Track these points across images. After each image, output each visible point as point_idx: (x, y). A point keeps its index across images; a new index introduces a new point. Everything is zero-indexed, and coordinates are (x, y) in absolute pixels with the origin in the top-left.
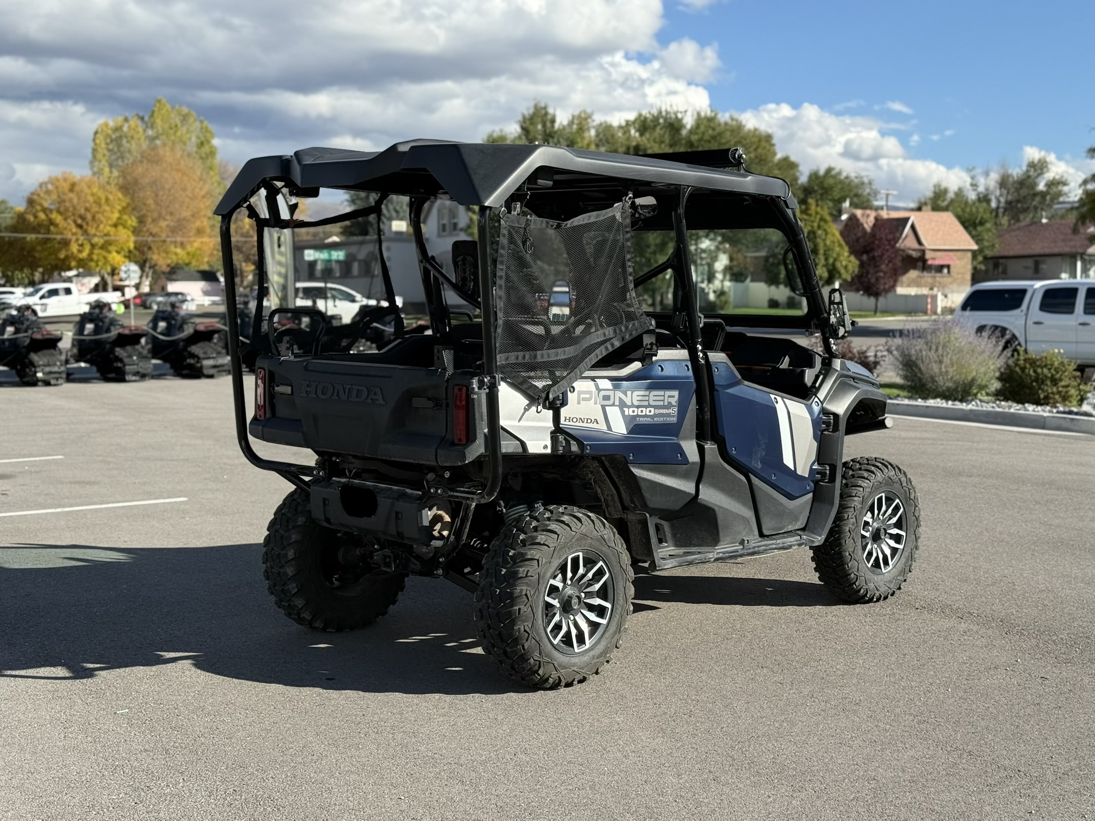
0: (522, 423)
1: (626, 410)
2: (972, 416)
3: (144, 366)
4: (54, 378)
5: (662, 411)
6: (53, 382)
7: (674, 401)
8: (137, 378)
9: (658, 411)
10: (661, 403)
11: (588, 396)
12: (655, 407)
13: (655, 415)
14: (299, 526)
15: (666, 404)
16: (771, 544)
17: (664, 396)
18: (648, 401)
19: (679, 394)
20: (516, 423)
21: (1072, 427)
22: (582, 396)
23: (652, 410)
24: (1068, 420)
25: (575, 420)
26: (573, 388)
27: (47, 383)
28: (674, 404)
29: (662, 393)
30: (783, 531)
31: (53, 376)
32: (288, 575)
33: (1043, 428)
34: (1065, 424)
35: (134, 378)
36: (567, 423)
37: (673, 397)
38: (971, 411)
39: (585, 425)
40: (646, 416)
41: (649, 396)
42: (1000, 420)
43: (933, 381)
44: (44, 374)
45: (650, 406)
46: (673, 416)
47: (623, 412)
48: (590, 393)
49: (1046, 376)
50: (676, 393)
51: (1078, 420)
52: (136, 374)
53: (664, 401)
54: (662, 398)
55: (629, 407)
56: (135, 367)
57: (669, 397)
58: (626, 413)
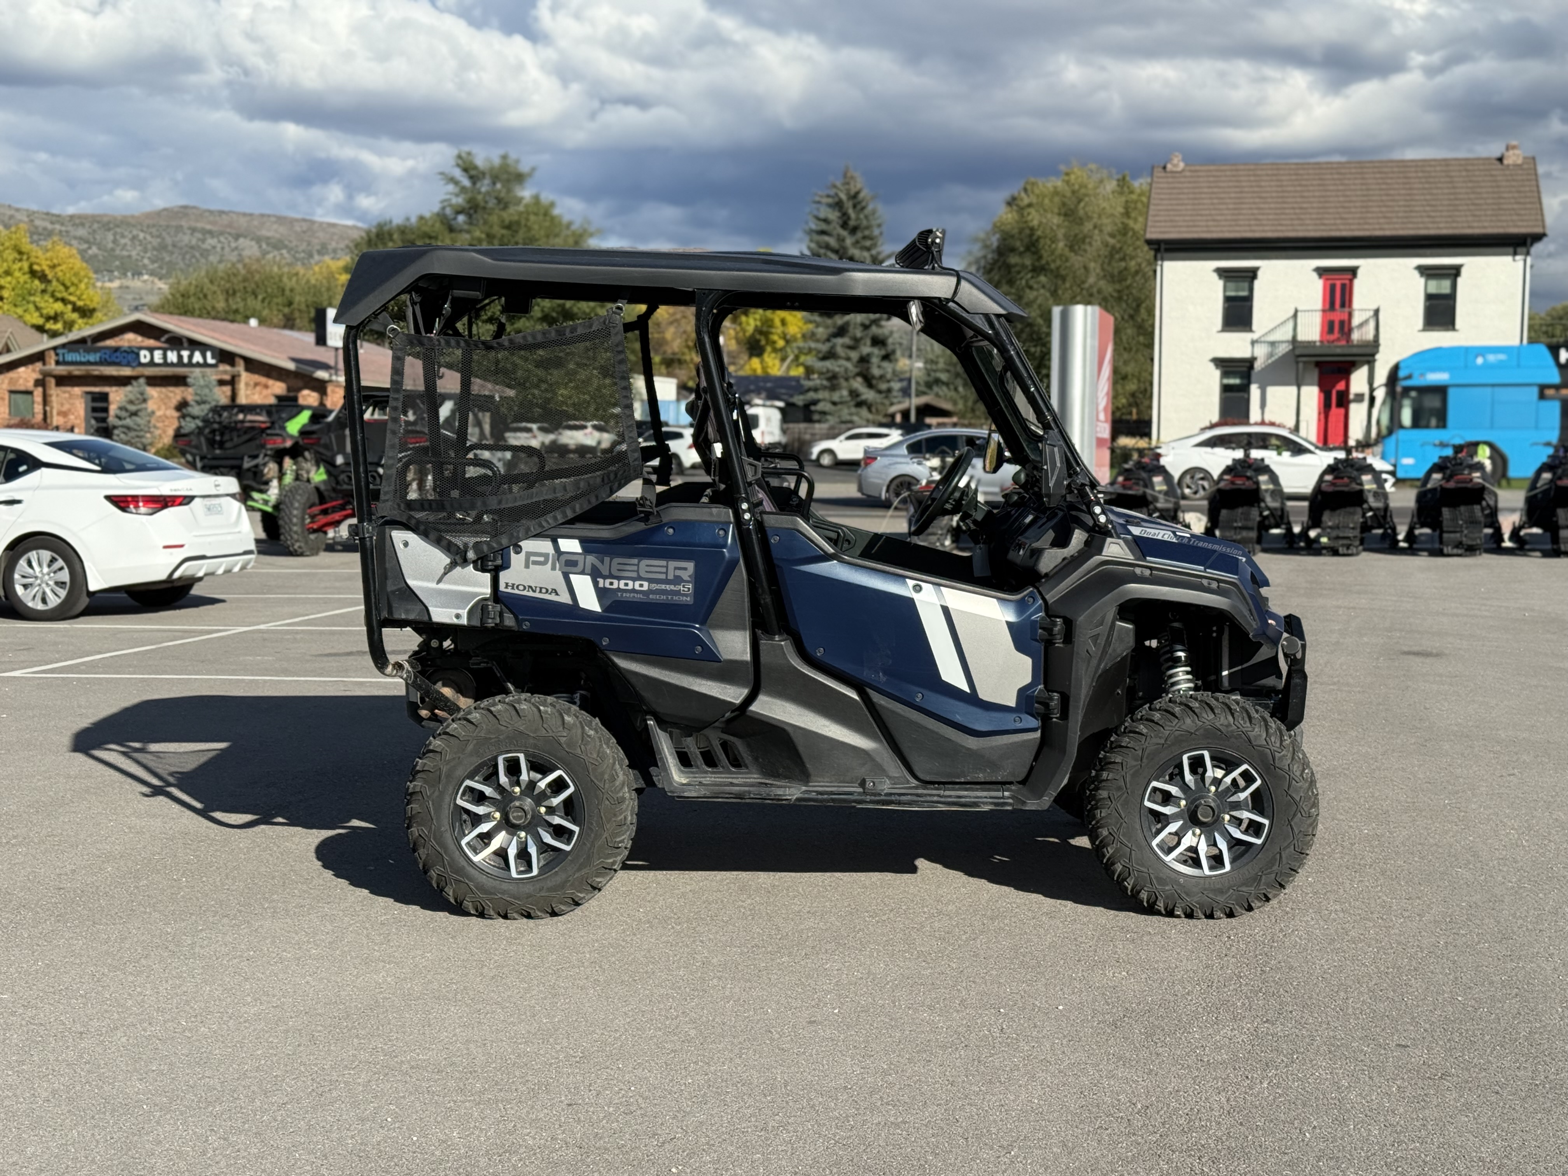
0: (442, 586)
1: (601, 581)
3: (1471, 535)
4: (1343, 545)
5: (663, 587)
6: (1341, 550)
7: (685, 575)
8: (1460, 551)
9: (654, 586)
10: (663, 577)
11: (542, 559)
12: (650, 581)
13: (650, 591)
15: (671, 577)
16: (934, 795)
17: (667, 567)
18: (638, 571)
19: (696, 566)
20: (433, 585)
22: (532, 558)
23: (646, 584)
25: (521, 588)
26: (520, 547)
27: (1335, 552)
28: (686, 578)
29: (663, 563)
30: (963, 780)
31: (1341, 542)
35: (1455, 551)
36: (509, 590)
37: (685, 569)
39: (537, 595)
40: (633, 591)
41: (638, 565)
44: (1329, 539)
45: (639, 578)
46: (686, 595)
47: (595, 584)
48: (546, 556)
50: (690, 566)
52: (1459, 545)
53: (666, 573)
54: (664, 570)
55: (605, 578)
56: (1458, 535)
57: (676, 568)
58: (601, 585)
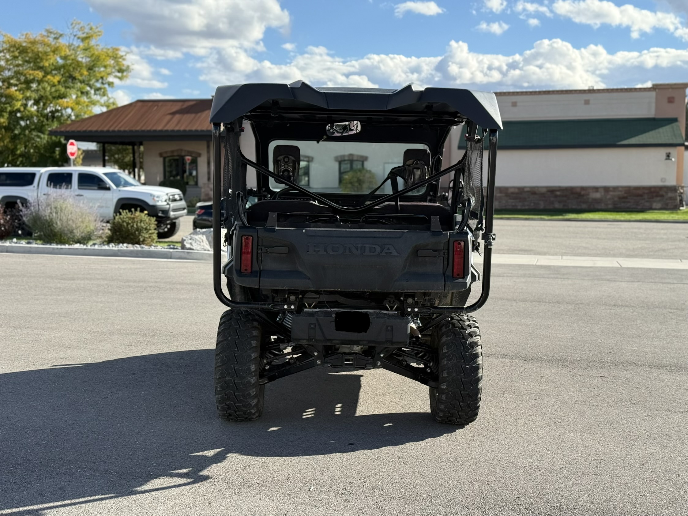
2: (119, 254)
14: (254, 347)
21: (188, 257)
24: (186, 253)
32: (251, 383)
33: (171, 258)
34: (183, 255)
38: (118, 250)
42: (141, 255)
43: (72, 232)
49: (143, 228)
51: (192, 252)
